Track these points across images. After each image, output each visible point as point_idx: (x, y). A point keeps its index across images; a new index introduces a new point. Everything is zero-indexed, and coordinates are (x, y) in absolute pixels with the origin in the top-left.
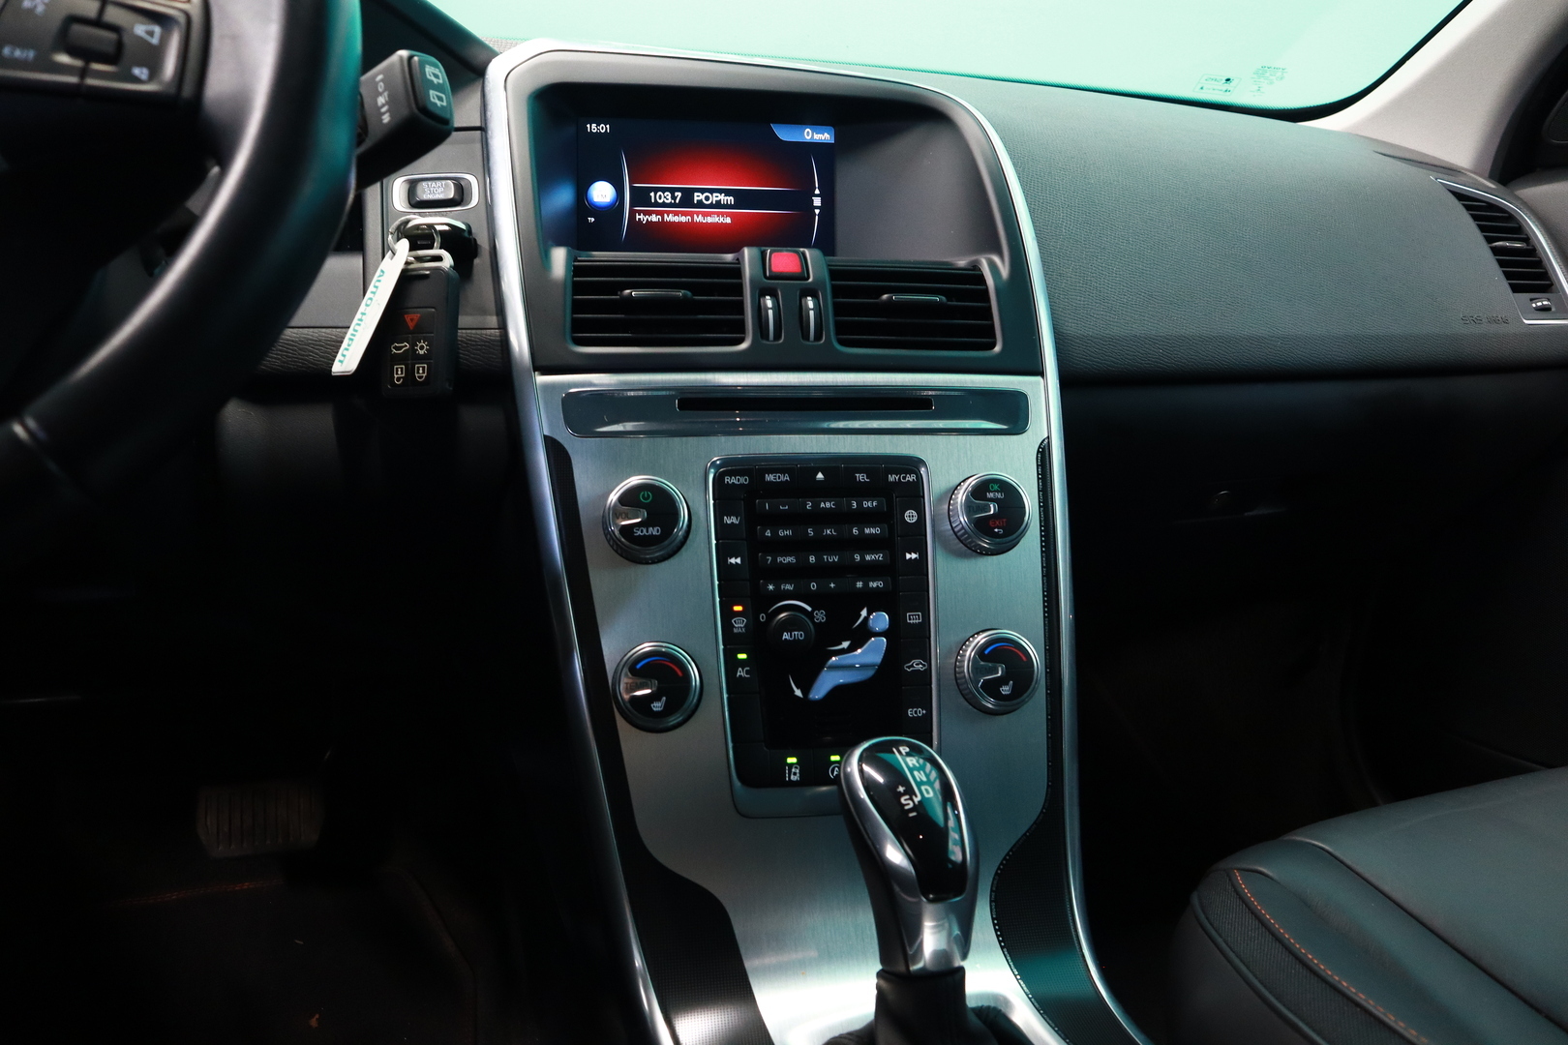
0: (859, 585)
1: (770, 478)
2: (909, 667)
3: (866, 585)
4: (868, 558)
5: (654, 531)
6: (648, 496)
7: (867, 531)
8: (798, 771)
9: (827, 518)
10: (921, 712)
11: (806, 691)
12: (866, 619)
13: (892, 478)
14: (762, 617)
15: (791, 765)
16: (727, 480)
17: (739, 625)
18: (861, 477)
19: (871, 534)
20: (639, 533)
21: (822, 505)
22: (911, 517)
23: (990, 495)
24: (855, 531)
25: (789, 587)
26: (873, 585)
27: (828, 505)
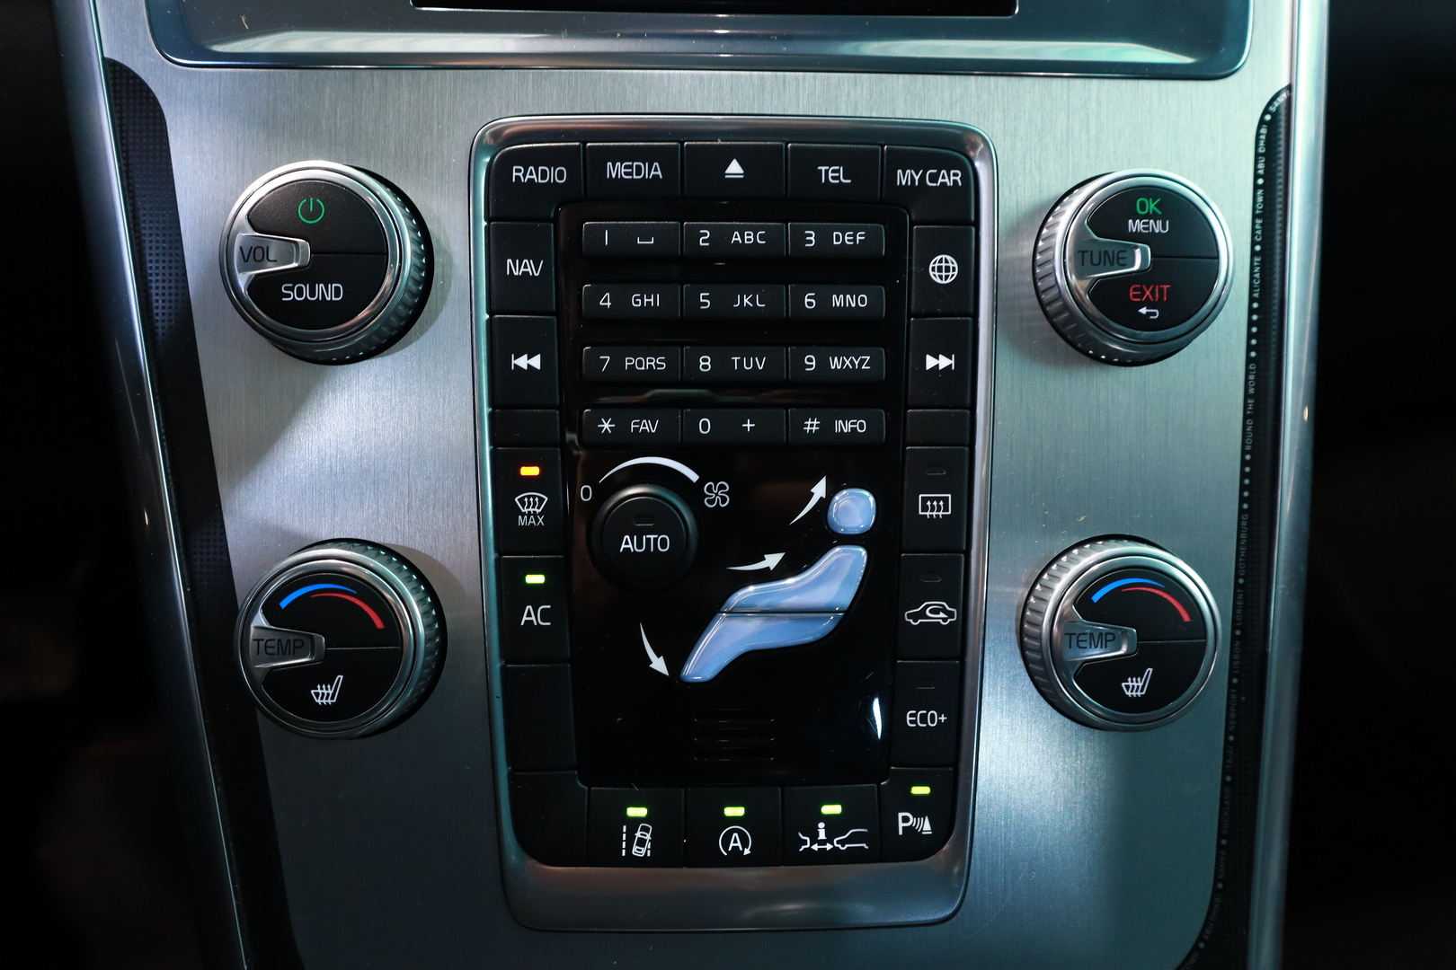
0: (812, 425)
1: (616, 170)
2: (915, 617)
3: (827, 426)
4: (835, 364)
5: (329, 291)
6: (317, 208)
7: (837, 301)
8: (649, 836)
9: (747, 268)
10: (936, 718)
11: (677, 660)
12: (824, 504)
13: (904, 177)
14: (585, 492)
15: (634, 823)
16: (517, 173)
17: (531, 508)
18: (832, 174)
19: (845, 310)
20: (296, 293)
21: (736, 238)
22: (943, 269)
23: (1136, 226)
24: (809, 301)
25: (647, 426)
26: (844, 426)
27: (749, 237)
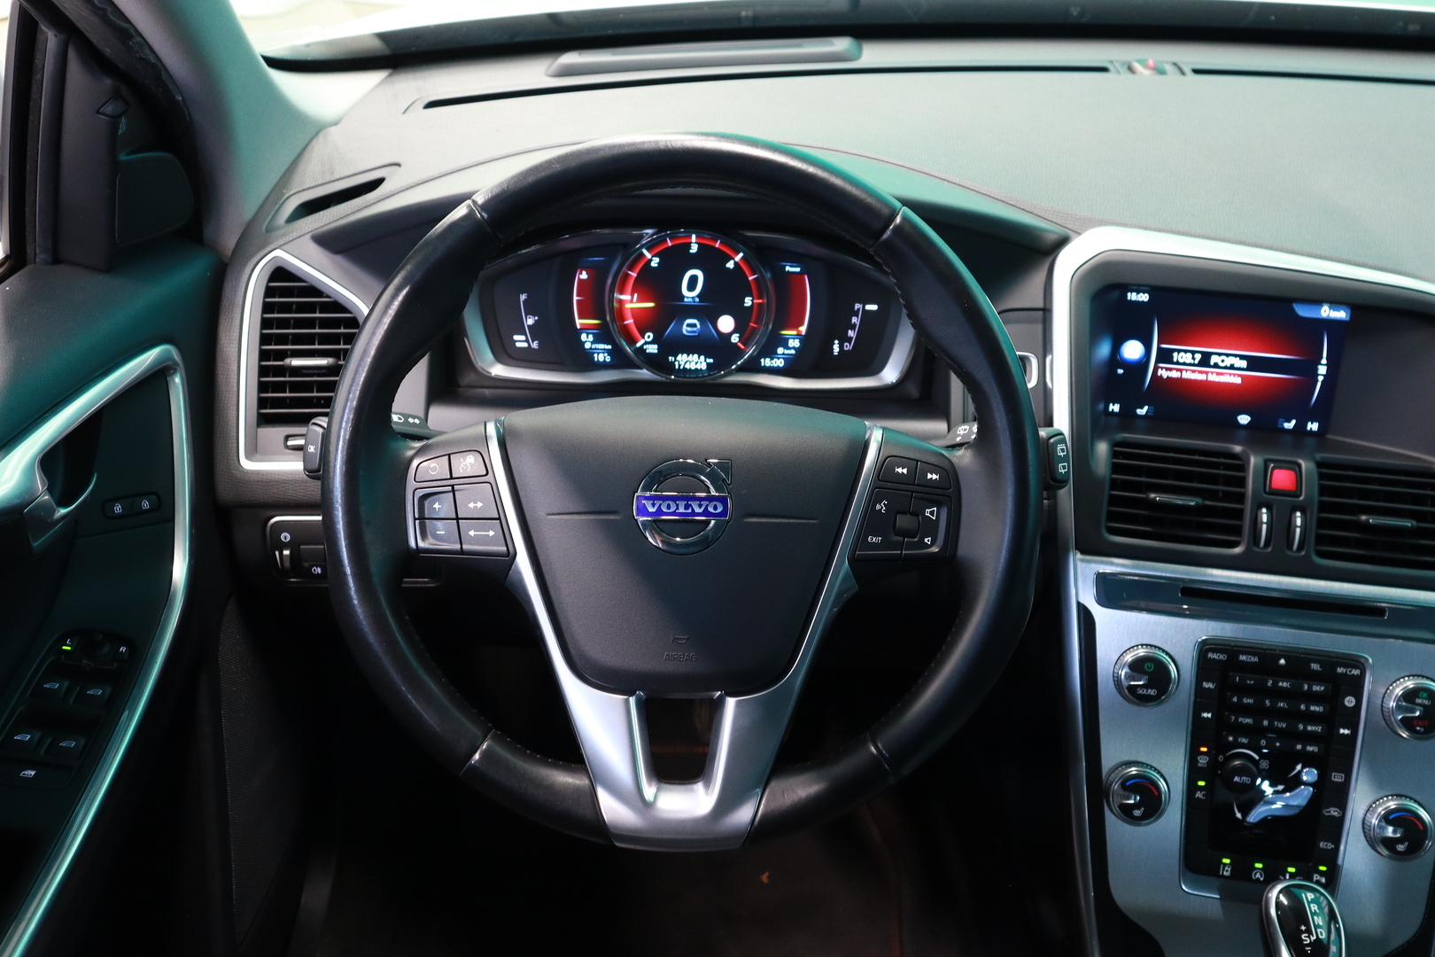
0: (1299, 747)
1: (1243, 658)
2: (1327, 812)
3: (1304, 748)
4: (1309, 728)
5: (1152, 692)
6: (1151, 667)
7: (1312, 708)
8: (1230, 869)
9: (1283, 694)
10: (1330, 846)
11: (1245, 814)
12: (1300, 772)
13: (1340, 670)
14: (1221, 758)
15: (1225, 865)
16: (1210, 655)
17: (1203, 761)
18: (1315, 666)
19: (1315, 712)
20: (1141, 692)
21: (1280, 684)
22: (1350, 701)
23: (1419, 701)
24: (1303, 707)
25: (1244, 741)
26: (1310, 748)
27: (1285, 684)
